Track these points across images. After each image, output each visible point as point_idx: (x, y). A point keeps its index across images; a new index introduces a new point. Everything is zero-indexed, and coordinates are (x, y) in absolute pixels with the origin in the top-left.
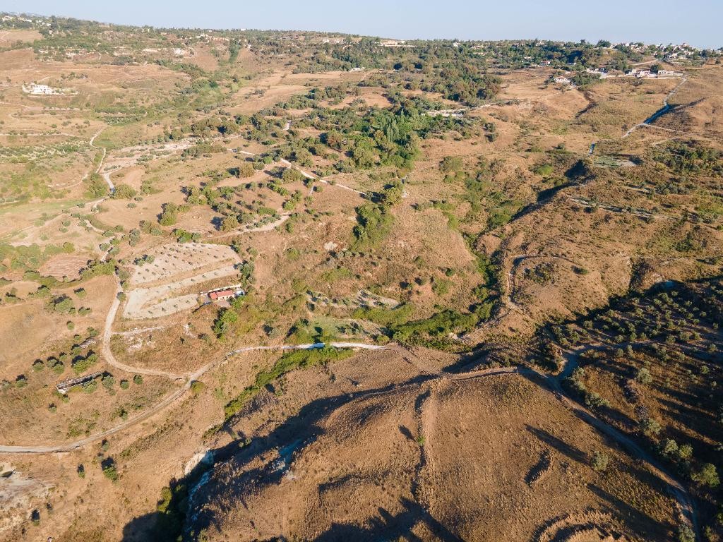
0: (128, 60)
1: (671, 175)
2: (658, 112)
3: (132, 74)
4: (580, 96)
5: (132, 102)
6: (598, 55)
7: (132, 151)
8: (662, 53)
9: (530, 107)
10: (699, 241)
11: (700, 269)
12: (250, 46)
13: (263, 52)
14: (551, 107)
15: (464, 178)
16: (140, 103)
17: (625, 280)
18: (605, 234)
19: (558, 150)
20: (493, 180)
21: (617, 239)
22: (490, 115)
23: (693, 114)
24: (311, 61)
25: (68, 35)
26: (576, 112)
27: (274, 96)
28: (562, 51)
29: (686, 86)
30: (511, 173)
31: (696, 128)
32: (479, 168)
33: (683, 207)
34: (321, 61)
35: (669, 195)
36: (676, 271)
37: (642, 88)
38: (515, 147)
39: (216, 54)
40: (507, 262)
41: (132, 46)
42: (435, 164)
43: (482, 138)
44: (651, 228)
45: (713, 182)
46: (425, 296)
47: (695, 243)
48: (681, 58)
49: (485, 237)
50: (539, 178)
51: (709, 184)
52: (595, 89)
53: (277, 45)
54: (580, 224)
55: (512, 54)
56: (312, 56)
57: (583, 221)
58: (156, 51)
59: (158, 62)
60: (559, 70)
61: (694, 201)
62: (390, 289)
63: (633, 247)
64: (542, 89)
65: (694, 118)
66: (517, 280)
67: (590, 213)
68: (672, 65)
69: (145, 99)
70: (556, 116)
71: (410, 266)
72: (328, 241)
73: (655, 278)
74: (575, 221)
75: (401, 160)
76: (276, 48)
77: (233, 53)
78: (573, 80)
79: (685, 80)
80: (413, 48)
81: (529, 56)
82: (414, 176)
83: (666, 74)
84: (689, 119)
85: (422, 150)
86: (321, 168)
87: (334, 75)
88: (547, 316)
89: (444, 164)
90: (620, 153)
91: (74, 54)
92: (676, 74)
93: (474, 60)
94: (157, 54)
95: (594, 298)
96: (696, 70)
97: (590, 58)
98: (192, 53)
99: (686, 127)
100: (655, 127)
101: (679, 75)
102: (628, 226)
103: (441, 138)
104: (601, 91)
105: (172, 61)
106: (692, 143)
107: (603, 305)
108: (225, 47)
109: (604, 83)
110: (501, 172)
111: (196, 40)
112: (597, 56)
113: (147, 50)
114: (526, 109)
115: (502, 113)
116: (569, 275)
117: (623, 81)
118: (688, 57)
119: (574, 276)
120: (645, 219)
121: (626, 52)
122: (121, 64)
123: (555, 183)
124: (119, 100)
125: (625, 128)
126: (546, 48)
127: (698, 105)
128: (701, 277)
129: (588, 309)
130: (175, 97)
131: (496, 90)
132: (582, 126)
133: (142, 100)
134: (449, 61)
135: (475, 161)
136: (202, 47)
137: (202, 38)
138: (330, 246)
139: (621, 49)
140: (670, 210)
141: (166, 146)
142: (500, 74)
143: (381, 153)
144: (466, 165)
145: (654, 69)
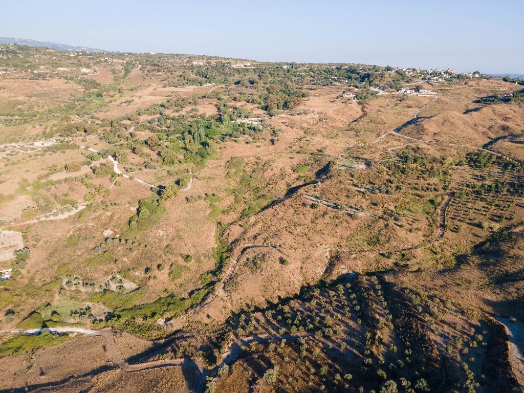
0: (43, 77)
1: (388, 177)
2: (407, 123)
3: (41, 87)
4: (357, 108)
5: (30, 108)
6: (382, 77)
7: (5, 147)
8: (428, 77)
9: (316, 116)
10: (385, 236)
11: (378, 262)
12: (140, 66)
13: (148, 71)
14: (331, 117)
15: (241, 174)
16: (36, 109)
17: (320, 271)
18: (319, 227)
19: (320, 153)
20: (261, 177)
21: (326, 233)
22: (282, 123)
23: (426, 126)
24: (179, 78)
25: (8, 58)
26: (351, 121)
27: (139, 105)
28: (358, 74)
29: (436, 102)
30: (277, 171)
31: (426, 137)
32: (255, 167)
33: (386, 205)
34: (186, 78)
35: (379, 194)
36: (359, 263)
37: (404, 103)
38: (290, 150)
39: (114, 72)
40: (237, 251)
41: (52, 66)
42: (223, 163)
43: (268, 142)
44: (354, 224)
45: (417, 184)
46: (161, 280)
47: (382, 238)
48: (440, 80)
49: (232, 227)
50: (296, 175)
51: (414, 186)
52: (371, 103)
53: (159, 66)
54: (303, 218)
55: (325, 75)
56: (181, 74)
57: (306, 215)
58: (67, 70)
59: (66, 78)
60: (352, 87)
61: (397, 200)
62: (137, 273)
63: (336, 240)
64: (333, 102)
65: (426, 129)
66: (237, 268)
67: (313, 209)
68: (432, 85)
69: (41, 105)
70: (334, 124)
71: (160, 252)
72: (107, 229)
73: (343, 269)
74: (301, 215)
75: (199, 159)
76: (157, 68)
77: (127, 71)
78: (357, 96)
79: (437, 97)
80: (254, 69)
81: (336, 76)
82: (205, 172)
83: (426, 92)
84: (423, 130)
85: (218, 150)
86: (133, 164)
87: (190, 89)
88: (244, 304)
89: (230, 163)
90: (361, 156)
91: (3, 72)
92: (433, 93)
93: (296, 79)
94: (67, 72)
95: (288, 287)
96: (448, 90)
97: (376, 79)
98: (95, 71)
99: (420, 136)
100: (400, 135)
101: (435, 93)
102: (337, 221)
103: (236, 141)
104: (373, 105)
105: (78, 76)
106: (417, 150)
107: (293, 293)
108: (122, 67)
109: (379, 98)
110: (269, 171)
111: (101, 61)
112: (380, 78)
113: (61, 69)
114: (313, 118)
115: (292, 121)
116: (275, 265)
117: (393, 97)
118: (446, 79)
119: (278, 265)
120: (350, 215)
121: (402, 75)
122: (36, 79)
123: (304, 181)
124: (20, 107)
125: (379, 135)
126: (349, 71)
127: (433, 119)
128: (377, 270)
129: (279, 297)
130: (67, 104)
131: (297, 103)
132: (349, 132)
133: (39, 106)
134: (277, 79)
135: (253, 160)
136: (104, 67)
137: (106, 60)
138: (108, 233)
139: (398, 73)
140: (376, 207)
141: (35, 143)
142: (311, 89)
143: (186, 153)
144: (246, 163)
145: (417, 89)
